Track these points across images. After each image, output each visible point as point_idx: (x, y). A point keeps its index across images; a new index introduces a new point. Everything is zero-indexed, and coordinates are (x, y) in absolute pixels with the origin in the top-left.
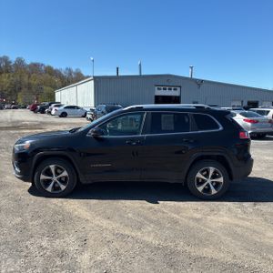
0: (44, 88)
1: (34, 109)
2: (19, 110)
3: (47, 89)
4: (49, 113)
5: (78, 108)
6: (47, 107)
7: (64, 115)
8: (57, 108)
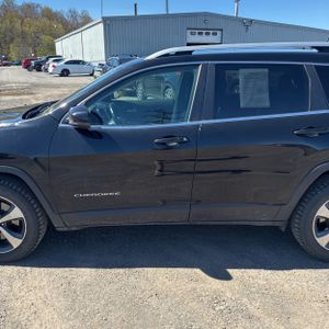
0: (43, 37)
1: (27, 66)
2: (12, 67)
3: (46, 38)
4: (46, 70)
5: (84, 63)
6: (44, 62)
7: (65, 73)
8: (55, 64)
